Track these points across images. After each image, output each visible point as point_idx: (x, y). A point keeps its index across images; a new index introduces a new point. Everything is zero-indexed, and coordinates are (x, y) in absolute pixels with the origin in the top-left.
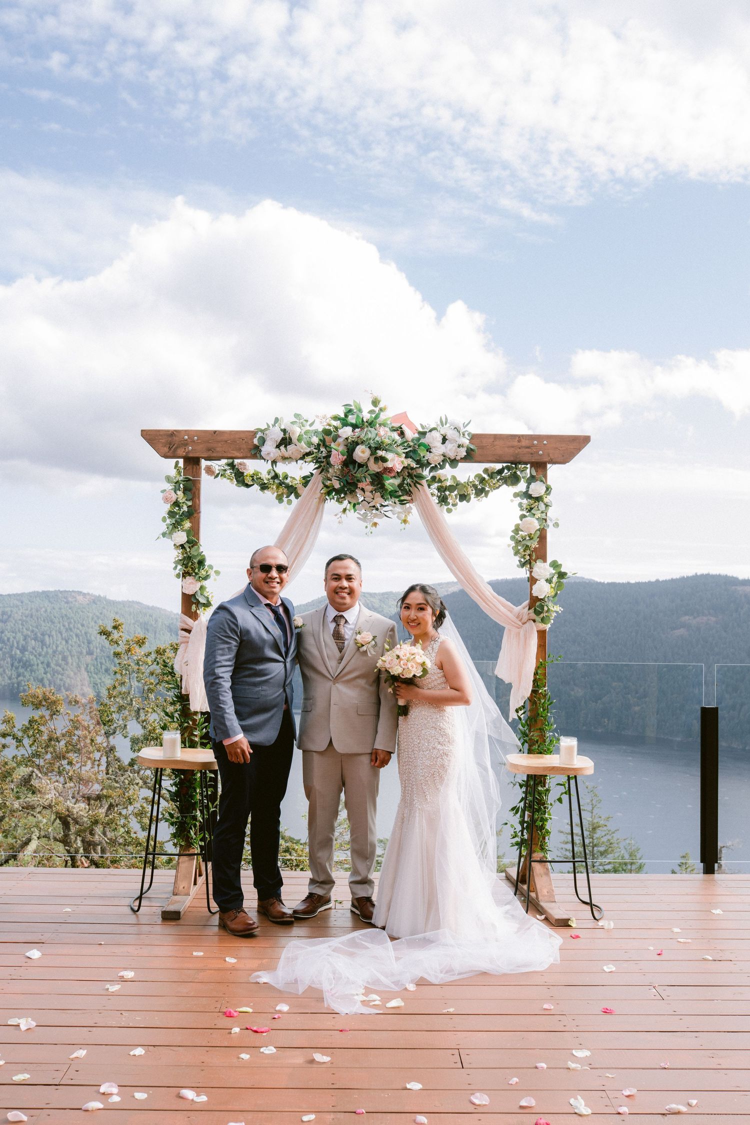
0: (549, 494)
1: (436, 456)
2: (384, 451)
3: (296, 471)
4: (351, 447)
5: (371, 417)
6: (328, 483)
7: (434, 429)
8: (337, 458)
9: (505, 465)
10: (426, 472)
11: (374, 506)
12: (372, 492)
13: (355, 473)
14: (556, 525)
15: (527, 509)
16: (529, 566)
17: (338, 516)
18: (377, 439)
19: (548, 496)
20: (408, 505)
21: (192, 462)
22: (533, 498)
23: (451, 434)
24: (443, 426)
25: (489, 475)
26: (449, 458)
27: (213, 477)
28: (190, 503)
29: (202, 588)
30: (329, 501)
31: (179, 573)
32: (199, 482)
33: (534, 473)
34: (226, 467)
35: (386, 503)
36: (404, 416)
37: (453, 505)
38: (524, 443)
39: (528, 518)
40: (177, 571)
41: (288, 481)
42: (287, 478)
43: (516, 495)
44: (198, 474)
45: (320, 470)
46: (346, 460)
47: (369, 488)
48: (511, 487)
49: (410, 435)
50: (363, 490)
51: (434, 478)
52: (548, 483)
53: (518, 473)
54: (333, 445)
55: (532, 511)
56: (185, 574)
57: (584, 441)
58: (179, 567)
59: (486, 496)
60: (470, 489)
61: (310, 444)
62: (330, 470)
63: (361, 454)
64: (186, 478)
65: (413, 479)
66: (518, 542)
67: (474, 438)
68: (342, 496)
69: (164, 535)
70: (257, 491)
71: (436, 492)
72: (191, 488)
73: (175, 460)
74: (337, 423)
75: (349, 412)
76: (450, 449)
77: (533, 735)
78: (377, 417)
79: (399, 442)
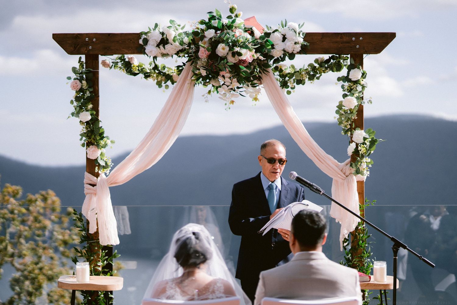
0: (365, 78)
1: (278, 51)
2: (239, 48)
4: (214, 44)
5: (229, 21)
6: (197, 72)
7: (276, 31)
8: (203, 54)
9: (330, 55)
10: (271, 62)
11: (232, 89)
12: (230, 78)
13: (218, 65)
14: (370, 102)
15: (348, 90)
16: (350, 133)
17: (205, 96)
18: (234, 38)
19: (364, 80)
20: (257, 87)
21: (92, 58)
22: (353, 81)
23: (289, 34)
24: (283, 27)
25: (319, 64)
26: (288, 53)
27: (109, 68)
28: (91, 90)
29: (101, 154)
30: (198, 85)
31: (84, 143)
32: (98, 72)
33: (353, 63)
34: (119, 61)
35: (240, 86)
36: (253, 20)
37: (291, 88)
38: (345, 39)
39: (349, 97)
40: (83, 142)
41: (166, 71)
42: (164, 69)
43: (339, 79)
44: (97, 68)
45: (190, 62)
46: (210, 54)
47: (228, 75)
48: (335, 72)
49: (258, 34)
50: (223, 77)
51: (276, 69)
52: (364, 69)
53: (342, 61)
54: (200, 43)
55: (352, 92)
56: (89, 144)
57: (388, 38)
58: (84, 138)
59: (317, 80)
60: (304, 76)
62: (199, 62)
63: (222, 49)
64: (87, 70)
65: (261, 67)
66: (341, 115)
67: (308, 36)
68: (208, 81)
69: (73, 114)
70: (142, 78)
71: (279, 77)
72: (91, 77)
73: (79, 56)
74: (203, 27)
75: (213, 18)
76: (289, 46)
77: (355, 261)
78: (234, 21)
79: (251, 40)
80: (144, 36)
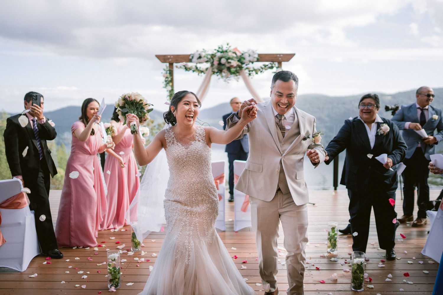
1: (247, 61)
2: (230, 60)
3: (204, 66)
4: (220, 59)
5: (226, 49)
6: (214, 70)
7: (246, 52)
8: (216, 63)
10: (244, 66)
11: (228, 77)
12: (227, 73)
13: (222, 67)
18: (228, 56)
20: (238, 76)
21: (171, 65)
23: (251, 54)
25: (264, 66)
26: (251, 61)
27: (178, 69)
28: (171, 77)
30: (214, 76)
32: (173, 70)
34: (182, 65)
35: (231, 76)
36: (236, 49)
37: (253, 76)
38: (275, 56)
42: (200, 68)
44: (173, 68)
45: (211, 66)
46: (218, 63)
47: (226, 71)
48: (270, 70)
49: (239, 54)
50: (224, 72)
51: (247, 68)
53: (274, 65)
54: (214, 58)
57: (292, 55)
59: (263, 72)
60: (258, 71)
61: (207, 58)
62: (214, 66)
63: (223, 61)
64: (169, 69)
65: (240, 68)
67: (259, 55)
68: (218, 74)
69: (164, 87)
70: (191, 72)
71: (248, 72)
72: (171, 73)
73: (166, 64)
74: (216, 52)
75: (219, 48)
76: (251, 59)
78: (228, 49)
79: (235, 57)
80: (191, 56)
